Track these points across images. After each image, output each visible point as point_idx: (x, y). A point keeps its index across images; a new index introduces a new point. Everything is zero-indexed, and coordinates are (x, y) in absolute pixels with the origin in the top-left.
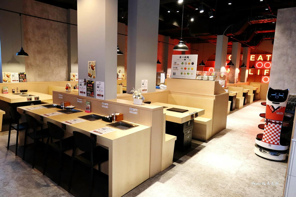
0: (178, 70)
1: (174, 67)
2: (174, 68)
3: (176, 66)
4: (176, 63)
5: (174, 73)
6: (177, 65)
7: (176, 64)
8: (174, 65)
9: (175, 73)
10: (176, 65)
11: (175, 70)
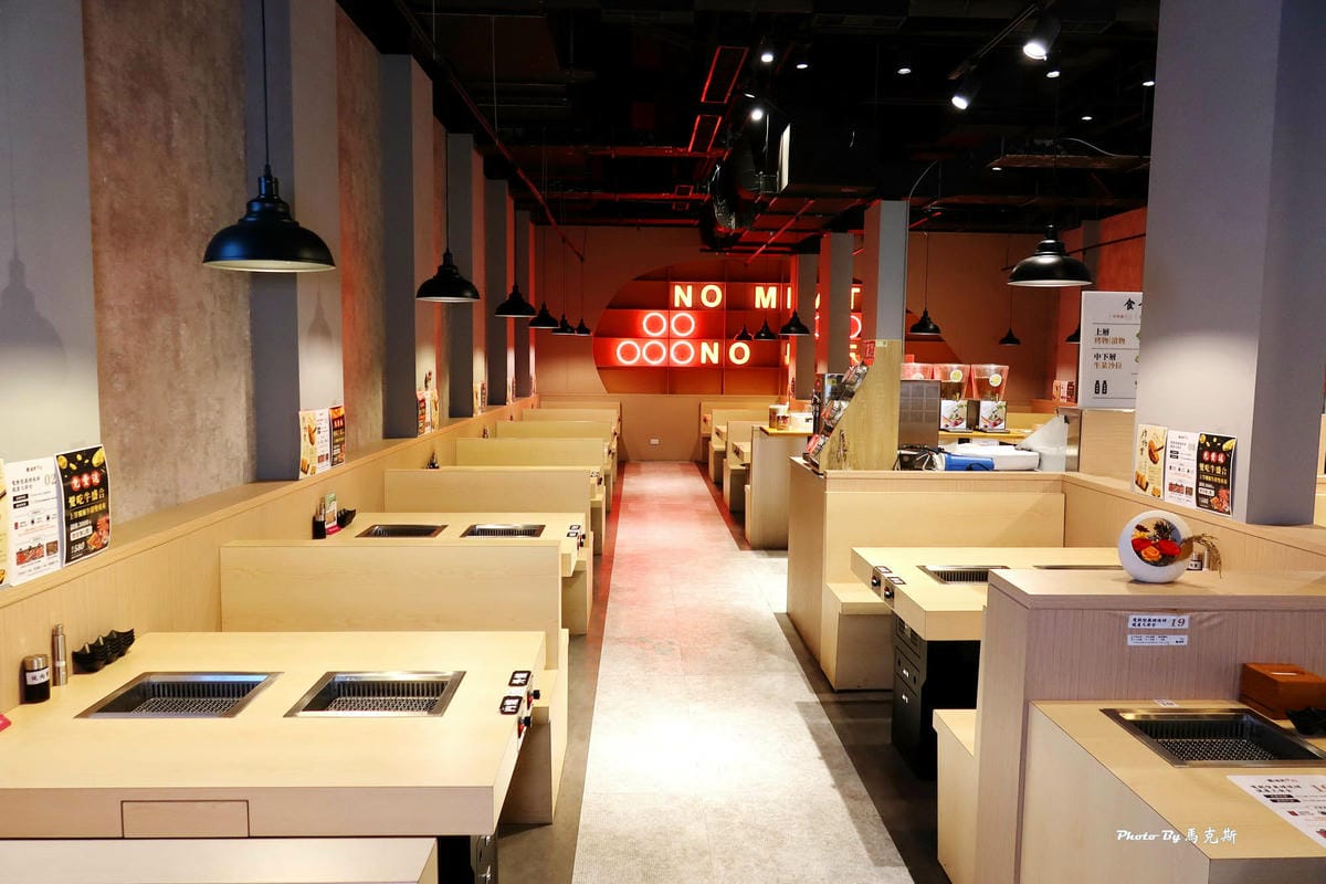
0: (1118, 366)
1: (1096, 352)
2: (1097, 356)
3: (1108, 348)
4: (1106, 332)
5: (1101, 384)
6: (1115, 341)
7: (1111, 335)
8: (1097, 345)
9: (1105, 382)
10: (1111, 346)
11: (1104, 367)
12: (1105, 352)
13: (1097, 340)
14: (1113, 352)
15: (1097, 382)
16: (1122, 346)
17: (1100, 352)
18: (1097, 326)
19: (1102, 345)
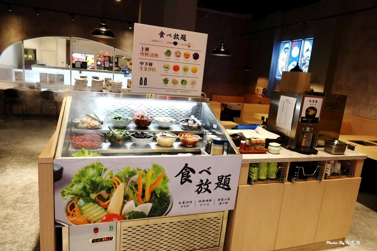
0: (154, 70)
1: (140, 60)
2: (142, 63)
3: (148, 59)
4: (147, 49)
5: (143, 79)
6: (152, 55)
7: (150, 52)
8: (142, 57)
9: (146, 79)
10: (150, 58)
11: (145, 70)
12: (147, 61)
13: (142, 54)
14: (151, 62)
15: (141, 78)
16: (156, 58)
17: (144, 61)
18: (142, 45)
19: (144, 57)
